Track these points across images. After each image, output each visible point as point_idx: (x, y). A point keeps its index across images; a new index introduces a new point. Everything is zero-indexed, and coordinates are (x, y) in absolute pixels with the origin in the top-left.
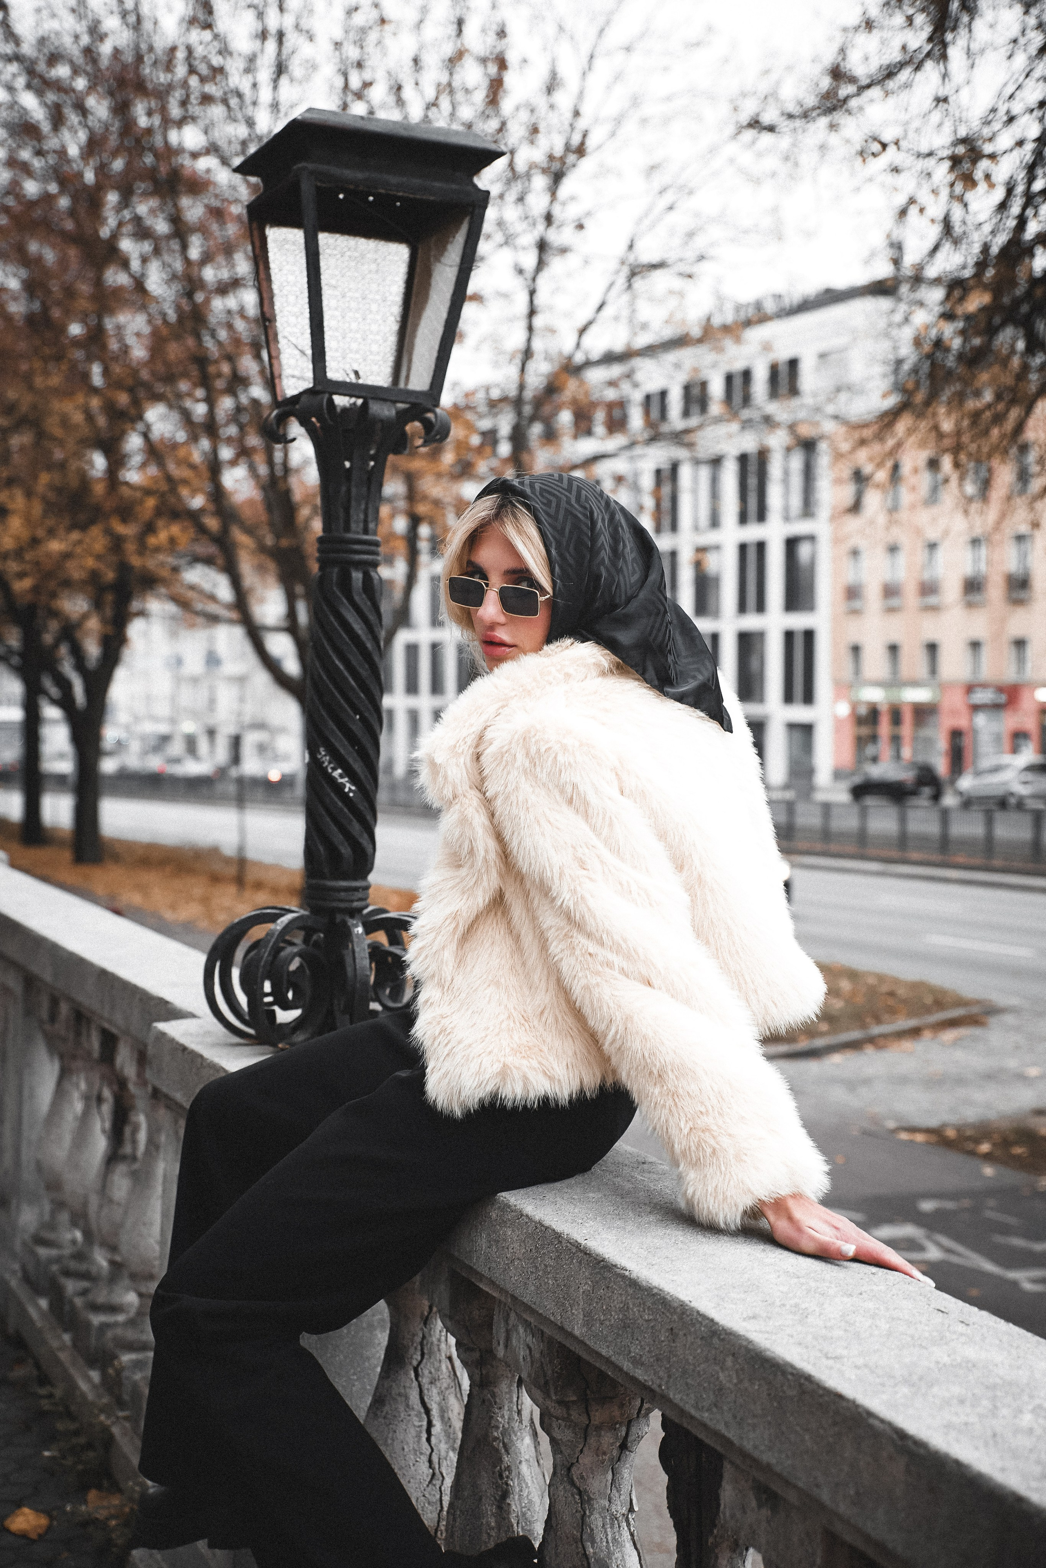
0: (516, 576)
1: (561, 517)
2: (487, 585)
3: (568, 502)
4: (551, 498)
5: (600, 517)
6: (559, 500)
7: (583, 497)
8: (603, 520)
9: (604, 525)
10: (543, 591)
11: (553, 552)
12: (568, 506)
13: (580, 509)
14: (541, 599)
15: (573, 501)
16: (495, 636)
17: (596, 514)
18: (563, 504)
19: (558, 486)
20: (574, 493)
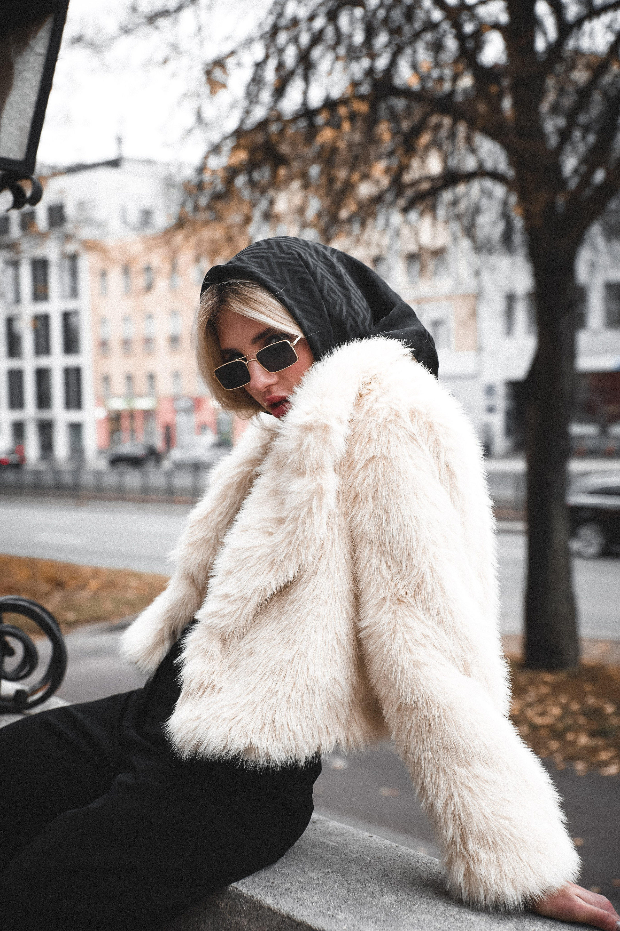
0: (265, 338)
1: (276, 270)
2: (245, 359)
3: (275, 255)
4: (259, 260)
5: (307, 254)
6: (267, 259)
7: (285, 248)
8: (311, 256)
9: (314, 259)
10: (292, 337)
11: (286, 299)
12: (278, 260)
13: (287, 256)
14: (292, 345)
15: (279, 254)
16: (274, 398)
17: (303, 255)
18: (273, 260)
19: (258, 249)
20: (276, 247)
